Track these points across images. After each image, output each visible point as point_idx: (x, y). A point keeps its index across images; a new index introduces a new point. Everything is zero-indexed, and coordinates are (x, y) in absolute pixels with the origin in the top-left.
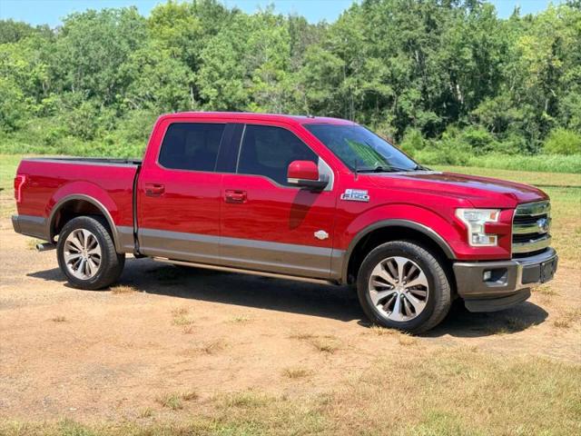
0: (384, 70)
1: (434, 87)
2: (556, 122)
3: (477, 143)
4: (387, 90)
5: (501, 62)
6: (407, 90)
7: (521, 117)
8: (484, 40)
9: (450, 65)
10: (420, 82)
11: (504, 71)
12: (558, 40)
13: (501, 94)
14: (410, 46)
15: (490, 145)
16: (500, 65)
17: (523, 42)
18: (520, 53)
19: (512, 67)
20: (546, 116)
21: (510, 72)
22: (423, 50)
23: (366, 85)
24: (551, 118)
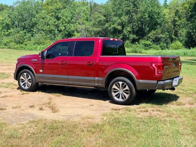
0: (119, 21)
1: (135, 27)
2: (176, 39)
3: (147, 46)
4: (120, 28)
5: (157, 18)
6: (126, 27)
7: (164, 37)
8: (152, 11)
9: (141, 19)
10: (131, 25)
11: (159, 21)
12: (177, 10)
13: (157, 29)
14: (128, 13)
15: (151, 46)
16: (157, 19)
17: (165, 11)
18: (164, 15)
19: (161, 20)
20: (173, 36)
21: (160, 22)
22: (132, 14)
23: (112, 26)
24: (175, 37)
